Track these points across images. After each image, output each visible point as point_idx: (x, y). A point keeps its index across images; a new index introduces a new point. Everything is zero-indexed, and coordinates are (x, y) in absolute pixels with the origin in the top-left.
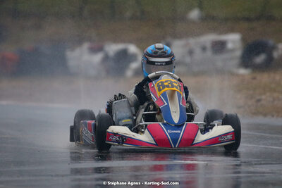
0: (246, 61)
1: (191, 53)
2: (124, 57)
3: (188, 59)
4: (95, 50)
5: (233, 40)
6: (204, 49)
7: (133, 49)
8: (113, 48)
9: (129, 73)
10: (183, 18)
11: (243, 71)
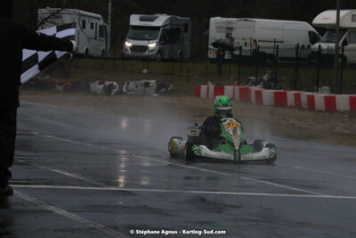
0: (157, 91)
1: (137, 86)
2: (111, 87)
3: (135, 89)
4: (100, 84)
5: (153, 82)
6: (142, 85)
7: (115, 84)
8: (107, 83)
9: (113, 93)
10: (141, 72)
11: (156, 95)
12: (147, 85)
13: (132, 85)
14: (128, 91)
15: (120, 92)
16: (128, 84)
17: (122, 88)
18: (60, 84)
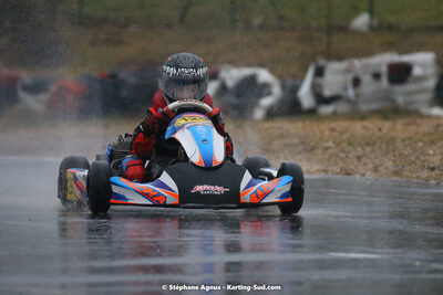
1: (356, 82)
2: (250, 88)
3: (351, 93)
6: (377, 76)
7: (264, 75)
8: (233, 75)
9: (259, 114)
12: (400, 73)
13: (335, 77)
14: (322, 100)
15: (290, 108)
16: (320, 72)
17: (295, 90)
18: (36, 88)
